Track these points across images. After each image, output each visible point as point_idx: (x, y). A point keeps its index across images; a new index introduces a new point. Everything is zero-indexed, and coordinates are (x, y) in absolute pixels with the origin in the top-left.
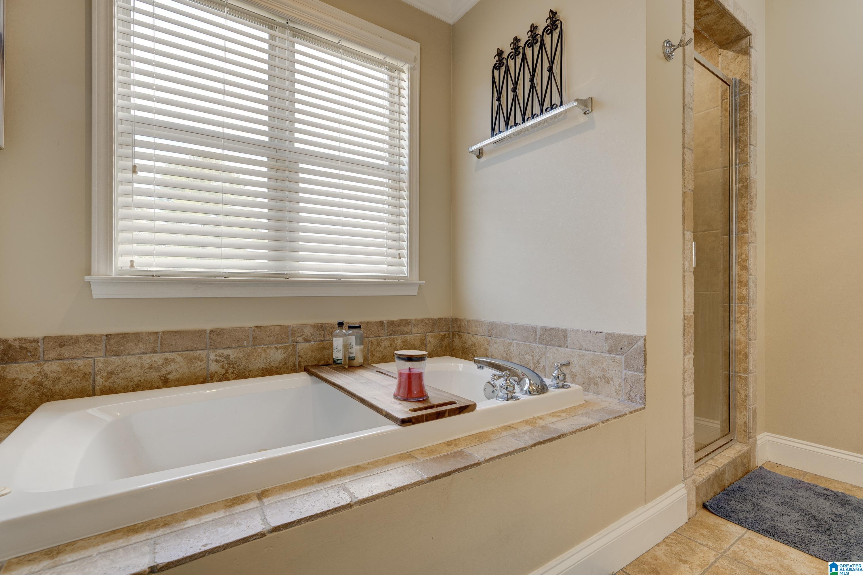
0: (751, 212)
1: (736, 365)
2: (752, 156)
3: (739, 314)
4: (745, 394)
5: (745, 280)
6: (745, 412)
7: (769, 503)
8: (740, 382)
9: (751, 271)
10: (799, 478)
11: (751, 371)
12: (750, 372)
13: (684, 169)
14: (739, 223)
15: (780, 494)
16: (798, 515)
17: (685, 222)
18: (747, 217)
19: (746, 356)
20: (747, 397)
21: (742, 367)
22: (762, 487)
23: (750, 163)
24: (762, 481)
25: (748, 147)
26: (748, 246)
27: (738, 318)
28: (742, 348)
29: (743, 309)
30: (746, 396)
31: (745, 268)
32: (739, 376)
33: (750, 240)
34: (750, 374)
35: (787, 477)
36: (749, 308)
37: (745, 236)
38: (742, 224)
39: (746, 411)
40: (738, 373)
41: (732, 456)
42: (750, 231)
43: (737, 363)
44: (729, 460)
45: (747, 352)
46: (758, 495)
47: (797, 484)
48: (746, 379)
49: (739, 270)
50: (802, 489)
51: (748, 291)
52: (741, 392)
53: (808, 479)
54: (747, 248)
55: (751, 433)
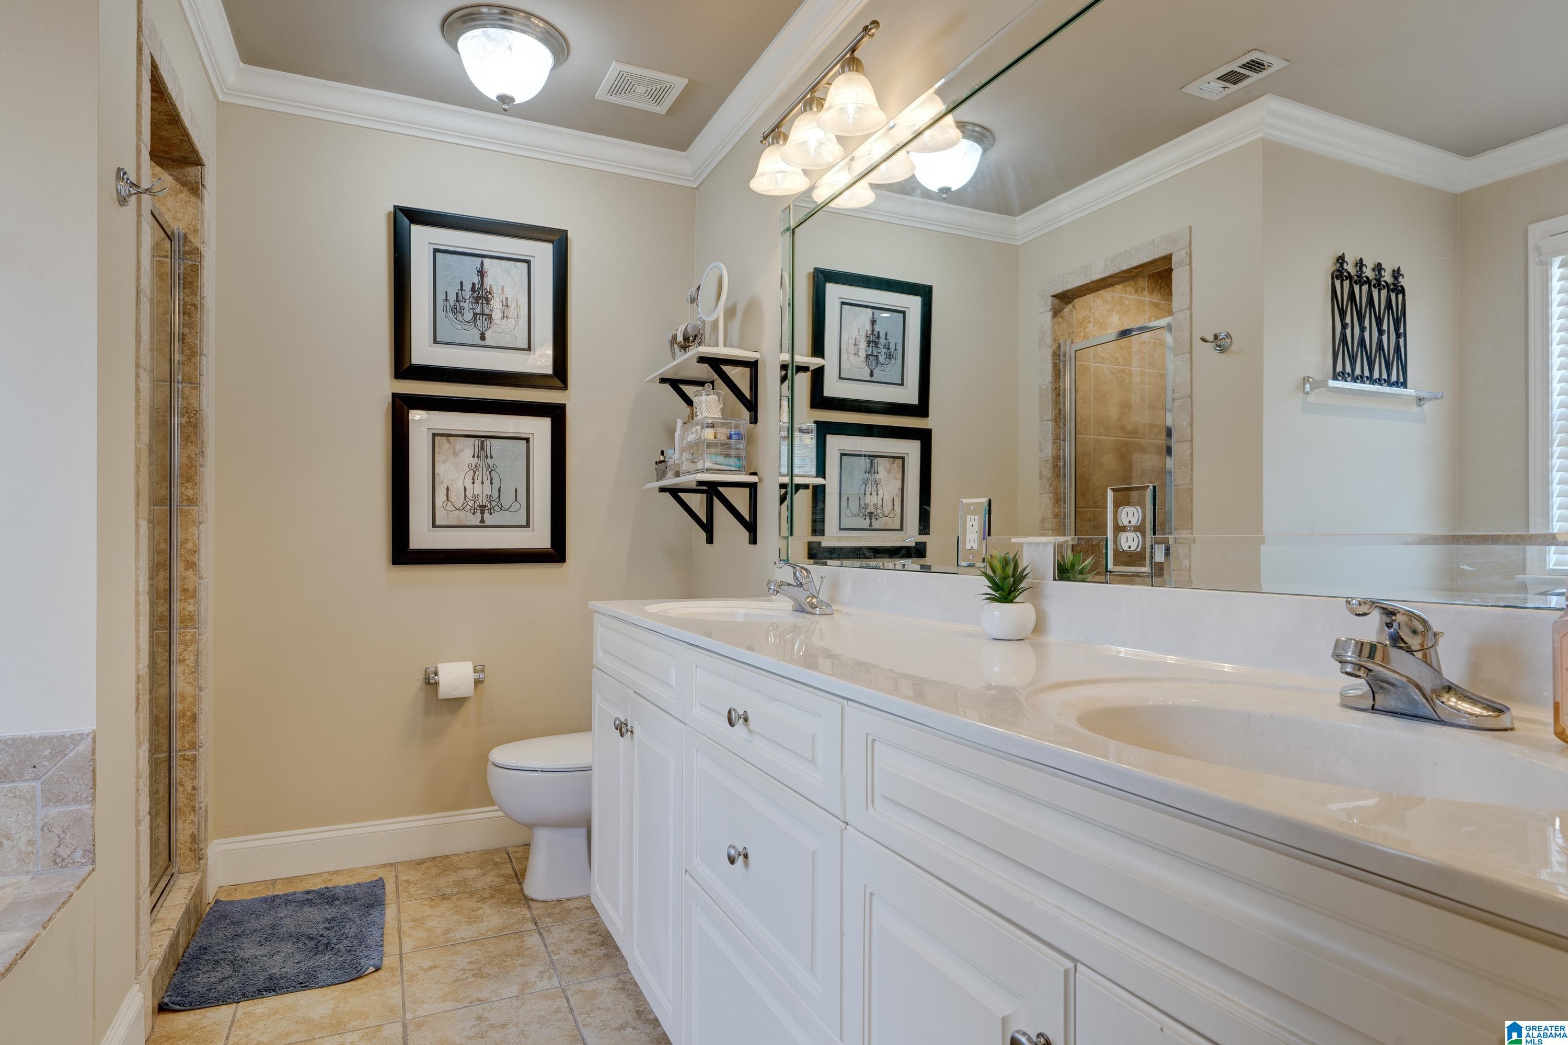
0: (202, 469)
1: (178, 738)
2: (204, 374)
3: (182, 646)
4: (192, 785)
5: (193, 587)
6: (192, 817)
7: (249, 950)
8: (183, 767)
9: (203, 571)
10: (270, 893)
11: (202, 743)
12: (200, 745)
13: (139, 406)
14: (182, 487)
15: (258, 928)
16: (290, 944)
17: (140, 504)
18: (195, 477)
19: (194, 718)
20: (196, 789)
21: (187, 739)
22: (231, 930)
23: (202, 386)
24: (227, 921)
25: (198, 357)
26: (198, 528)
27: (180, 654)
28: (187, 706)
29: (189, 637)
30: (194, 788)
31: (191, 566)
32: (182, 756)
33: (201, 518)
34: (200, 749)
35: (256, 899)
36: (199, 635)
37: (192, 510)
38: (187, 488)
39: (195, 815)
40: (180, 751)
41: (183, 901)
42: (201, 502)
43: (179, 735)
44: (183, 910)
45: (197, 711)
46: (231, 945)
47: (272, 902)
48: (194, 760)
49: (183, 569)
50: (281, 906)
51: (197, 606)
52: (186, 784)
53: (280, 890)
54: (196, 531)
55: (202, 849)
